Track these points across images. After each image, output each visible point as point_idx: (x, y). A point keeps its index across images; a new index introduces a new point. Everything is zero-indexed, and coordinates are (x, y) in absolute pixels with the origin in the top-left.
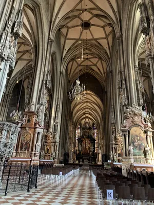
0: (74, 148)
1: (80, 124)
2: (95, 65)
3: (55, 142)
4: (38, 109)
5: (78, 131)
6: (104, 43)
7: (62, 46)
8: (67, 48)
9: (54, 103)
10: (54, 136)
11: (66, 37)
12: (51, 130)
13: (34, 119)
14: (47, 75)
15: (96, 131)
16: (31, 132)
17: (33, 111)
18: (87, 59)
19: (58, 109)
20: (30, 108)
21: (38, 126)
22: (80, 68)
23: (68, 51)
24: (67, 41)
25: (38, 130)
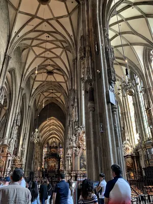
0: (41, 167)
1: (48, 143)
2: (59, 98)
3: (22, 165)
4: (10, 142)
5: (45, 150)
6: (64, 85)
7: (31, 86)
8: (35, 87)
9: (22, 132)
10: (21, 159)
11: (35, 80)
12: (19, 155)
13: (6, 150)
14: (18, 115)
15: (61, 149)
16: (4, 159)
17: (6, 143)
18: (52, 93)
19: (25, 137)
20: (3, 142)
21: (9, 155)
22: (47, 99)
23: (36, 90)
24: (35, 82)
25: (9, 158)
